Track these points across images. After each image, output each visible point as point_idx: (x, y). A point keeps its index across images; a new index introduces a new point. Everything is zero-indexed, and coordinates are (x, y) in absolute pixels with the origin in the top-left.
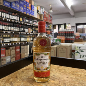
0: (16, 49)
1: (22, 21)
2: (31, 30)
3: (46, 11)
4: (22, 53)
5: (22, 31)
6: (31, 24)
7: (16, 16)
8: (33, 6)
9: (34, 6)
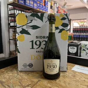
8: (46, 2)
9: (48, 2)
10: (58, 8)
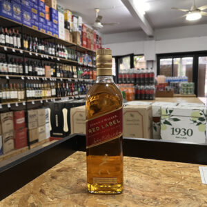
0: (15, 118)
1: (28, 49)
2: (52, 71)
3: (86, 25)
4: (30, 128)
5: (30, 74)
6: (52, 55)
7: (13, 35)
8: (54, 12)
9: (57, 11)
10: (81, 27)
